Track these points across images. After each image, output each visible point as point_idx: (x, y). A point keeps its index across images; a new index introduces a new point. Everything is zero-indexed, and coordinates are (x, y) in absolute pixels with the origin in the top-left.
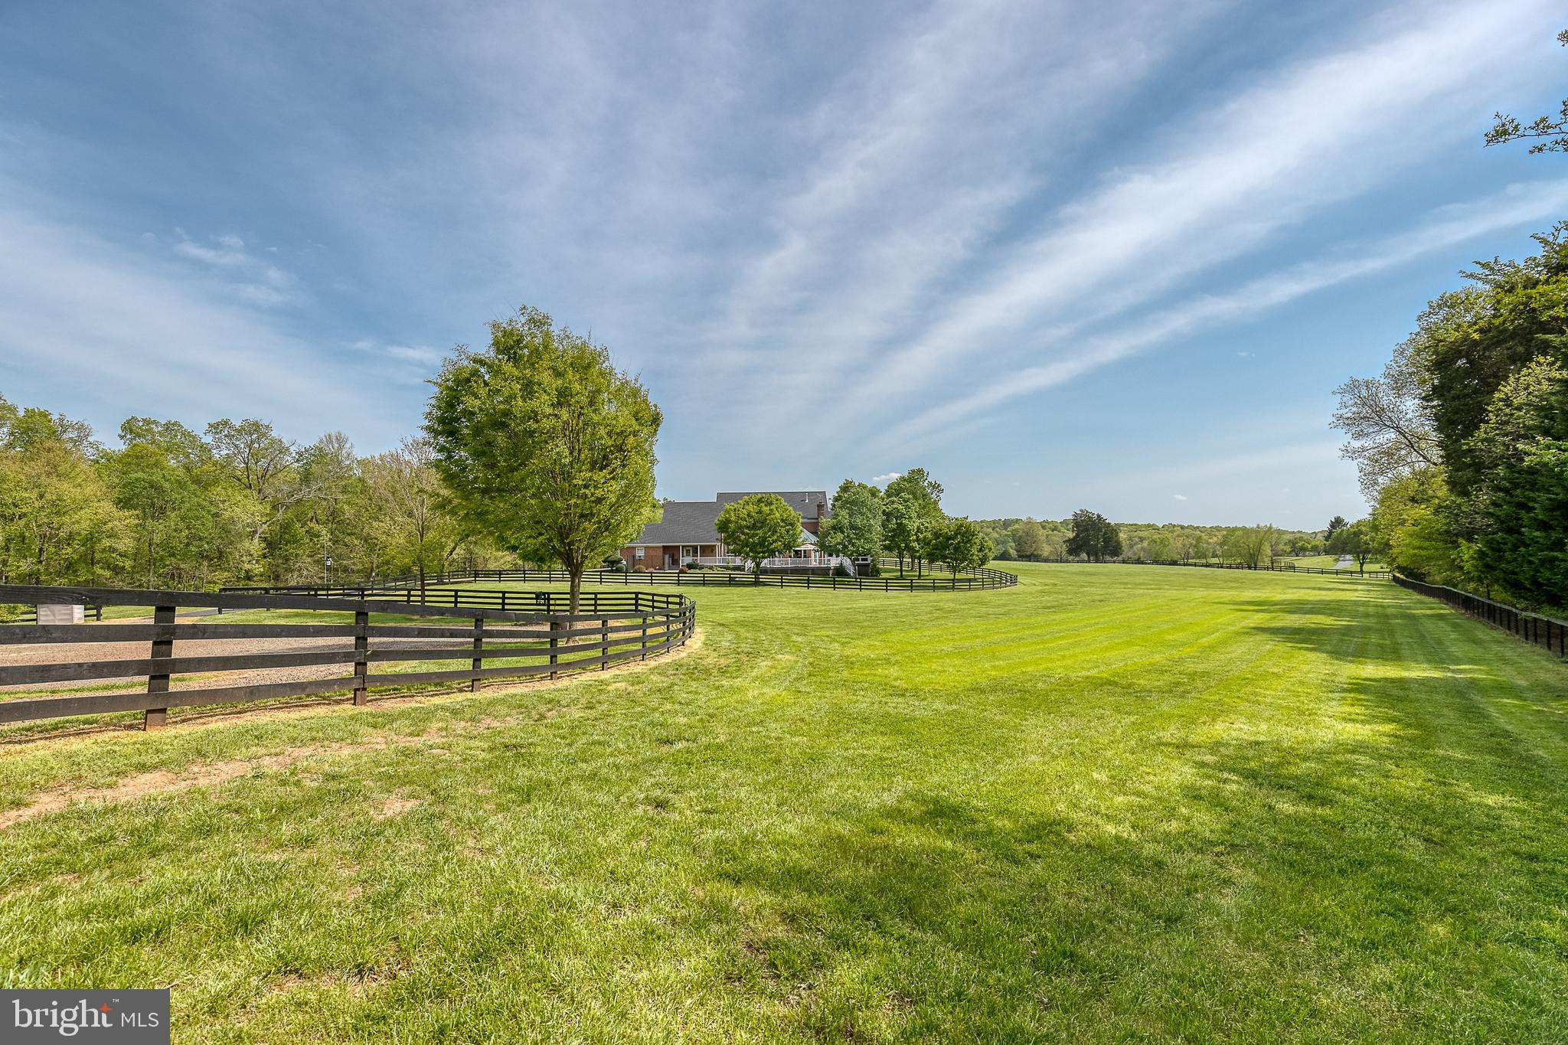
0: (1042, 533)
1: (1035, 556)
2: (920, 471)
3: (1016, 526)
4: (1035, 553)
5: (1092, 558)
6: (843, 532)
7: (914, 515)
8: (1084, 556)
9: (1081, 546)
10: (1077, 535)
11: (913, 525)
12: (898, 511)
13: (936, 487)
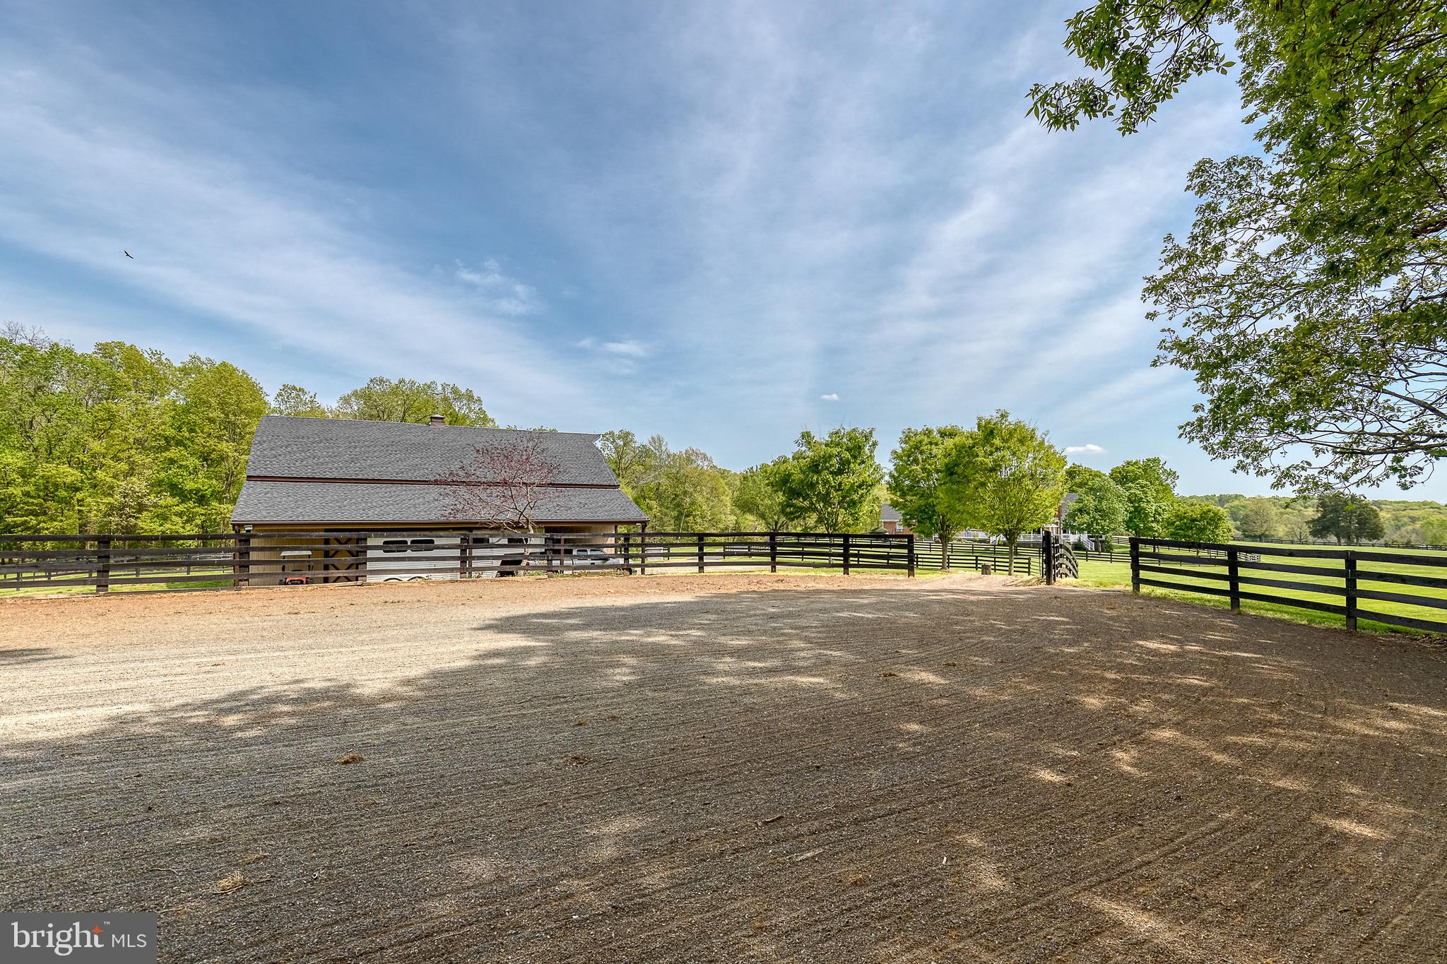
0: (1274, 511)
1: (1266, 536)
2: (1156, 461)
3: (1236, 502)
4: (1267, 533)
5: (1343, 541)
6: (1089, 514)
7: (1150, 498)
8: (1334, 539)
9: (1329, 527)
10: (1323, 516)
11: (1151, 508)
12: (1136, 496)
13: (1172, 474)
